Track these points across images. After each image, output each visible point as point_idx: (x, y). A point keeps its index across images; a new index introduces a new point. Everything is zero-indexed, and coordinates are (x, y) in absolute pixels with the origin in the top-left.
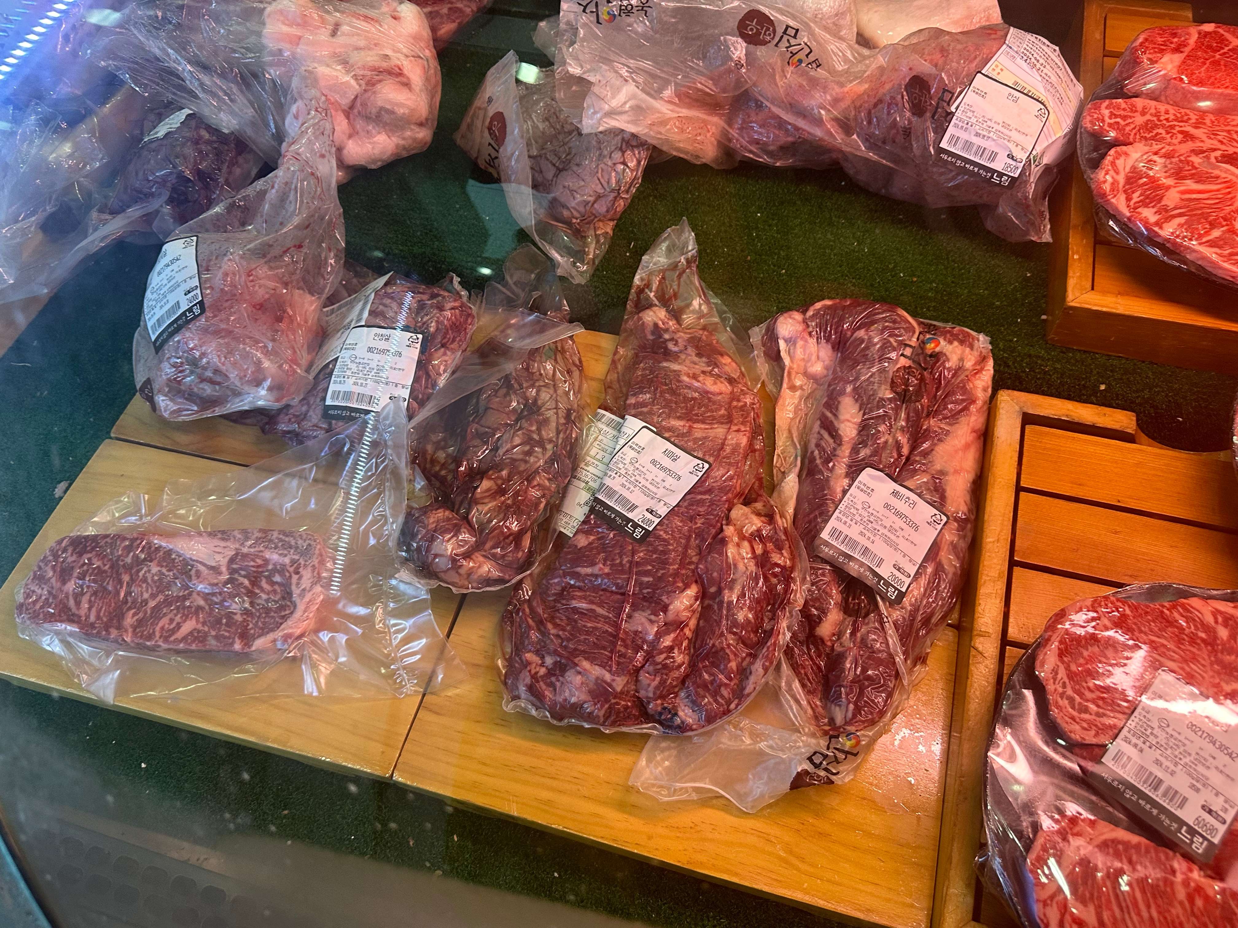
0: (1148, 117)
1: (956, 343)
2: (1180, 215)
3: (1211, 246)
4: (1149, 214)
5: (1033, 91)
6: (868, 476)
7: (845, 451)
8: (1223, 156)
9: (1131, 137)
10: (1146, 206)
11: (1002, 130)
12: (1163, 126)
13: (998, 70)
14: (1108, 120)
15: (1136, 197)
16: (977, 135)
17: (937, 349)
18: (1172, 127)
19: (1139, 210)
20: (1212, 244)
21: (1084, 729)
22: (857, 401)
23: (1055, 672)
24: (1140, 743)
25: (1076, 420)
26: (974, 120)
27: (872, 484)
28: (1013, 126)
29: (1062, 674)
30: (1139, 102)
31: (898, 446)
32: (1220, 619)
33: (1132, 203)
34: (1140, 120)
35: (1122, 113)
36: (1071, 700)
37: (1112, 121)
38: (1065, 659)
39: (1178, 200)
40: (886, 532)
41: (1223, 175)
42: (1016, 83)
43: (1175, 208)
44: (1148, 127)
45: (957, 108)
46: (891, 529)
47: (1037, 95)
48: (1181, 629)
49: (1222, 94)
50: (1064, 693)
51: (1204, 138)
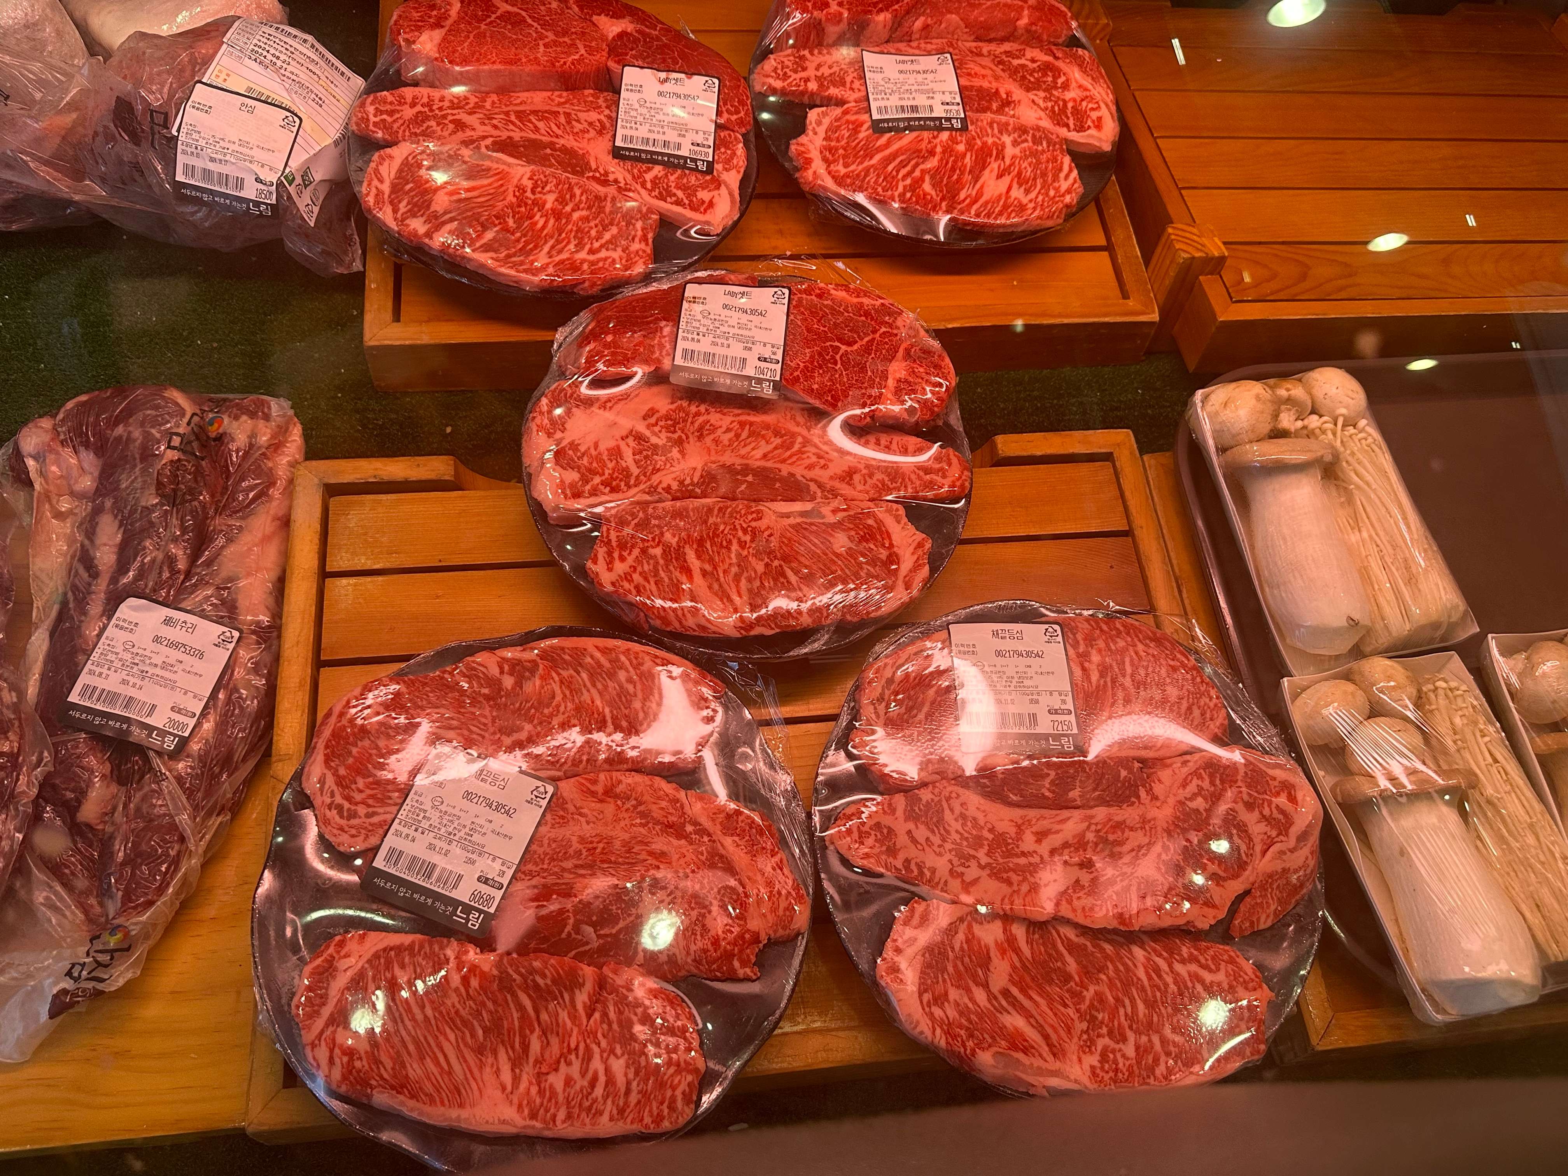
0: (419, 108)
1: (244, 418)
2: (452, 220)
3: (486, 251)
4: (418, 225)
5: (273, 96)
6: (129, 609)
7: (102, 585)
8: (494, 143)
9: (400, 135)
10: (414, 216)
11: (240, 149)
12: (435, 117)
13: (223, 76)
14: (372, 119)
15: (403, 207)
16: (212, 160)
17: (221, 431)
18: (444, 117)
19: (407, 222)
20: (487, 248)
21: (353, 836)
22: (116, 517)
23: (322, 781)
24: (412, 832)
25: (386, 478)
26: (202, 143)
27: (133, 616)
28: (253, 142)
29: (330, 781)
30: (408, 92)
31: (171, 560)
32: (506, 668)
33: (399, 215)
34: (408, 113)
35: (388, 107)
36: (340, 808)
37: (377, 119)
38: (332, 764)
39: (447, 203)
40: (158, 671)
41: (495, 166)
42: (250, 89)
43: (445, 213)
44: (419, 119)
45: (178, 131)
46: (165, 666)
47: (278, 99)
48: (462, 692)
49: (490, 71)
50: (333, 802)
51: (477, 125)
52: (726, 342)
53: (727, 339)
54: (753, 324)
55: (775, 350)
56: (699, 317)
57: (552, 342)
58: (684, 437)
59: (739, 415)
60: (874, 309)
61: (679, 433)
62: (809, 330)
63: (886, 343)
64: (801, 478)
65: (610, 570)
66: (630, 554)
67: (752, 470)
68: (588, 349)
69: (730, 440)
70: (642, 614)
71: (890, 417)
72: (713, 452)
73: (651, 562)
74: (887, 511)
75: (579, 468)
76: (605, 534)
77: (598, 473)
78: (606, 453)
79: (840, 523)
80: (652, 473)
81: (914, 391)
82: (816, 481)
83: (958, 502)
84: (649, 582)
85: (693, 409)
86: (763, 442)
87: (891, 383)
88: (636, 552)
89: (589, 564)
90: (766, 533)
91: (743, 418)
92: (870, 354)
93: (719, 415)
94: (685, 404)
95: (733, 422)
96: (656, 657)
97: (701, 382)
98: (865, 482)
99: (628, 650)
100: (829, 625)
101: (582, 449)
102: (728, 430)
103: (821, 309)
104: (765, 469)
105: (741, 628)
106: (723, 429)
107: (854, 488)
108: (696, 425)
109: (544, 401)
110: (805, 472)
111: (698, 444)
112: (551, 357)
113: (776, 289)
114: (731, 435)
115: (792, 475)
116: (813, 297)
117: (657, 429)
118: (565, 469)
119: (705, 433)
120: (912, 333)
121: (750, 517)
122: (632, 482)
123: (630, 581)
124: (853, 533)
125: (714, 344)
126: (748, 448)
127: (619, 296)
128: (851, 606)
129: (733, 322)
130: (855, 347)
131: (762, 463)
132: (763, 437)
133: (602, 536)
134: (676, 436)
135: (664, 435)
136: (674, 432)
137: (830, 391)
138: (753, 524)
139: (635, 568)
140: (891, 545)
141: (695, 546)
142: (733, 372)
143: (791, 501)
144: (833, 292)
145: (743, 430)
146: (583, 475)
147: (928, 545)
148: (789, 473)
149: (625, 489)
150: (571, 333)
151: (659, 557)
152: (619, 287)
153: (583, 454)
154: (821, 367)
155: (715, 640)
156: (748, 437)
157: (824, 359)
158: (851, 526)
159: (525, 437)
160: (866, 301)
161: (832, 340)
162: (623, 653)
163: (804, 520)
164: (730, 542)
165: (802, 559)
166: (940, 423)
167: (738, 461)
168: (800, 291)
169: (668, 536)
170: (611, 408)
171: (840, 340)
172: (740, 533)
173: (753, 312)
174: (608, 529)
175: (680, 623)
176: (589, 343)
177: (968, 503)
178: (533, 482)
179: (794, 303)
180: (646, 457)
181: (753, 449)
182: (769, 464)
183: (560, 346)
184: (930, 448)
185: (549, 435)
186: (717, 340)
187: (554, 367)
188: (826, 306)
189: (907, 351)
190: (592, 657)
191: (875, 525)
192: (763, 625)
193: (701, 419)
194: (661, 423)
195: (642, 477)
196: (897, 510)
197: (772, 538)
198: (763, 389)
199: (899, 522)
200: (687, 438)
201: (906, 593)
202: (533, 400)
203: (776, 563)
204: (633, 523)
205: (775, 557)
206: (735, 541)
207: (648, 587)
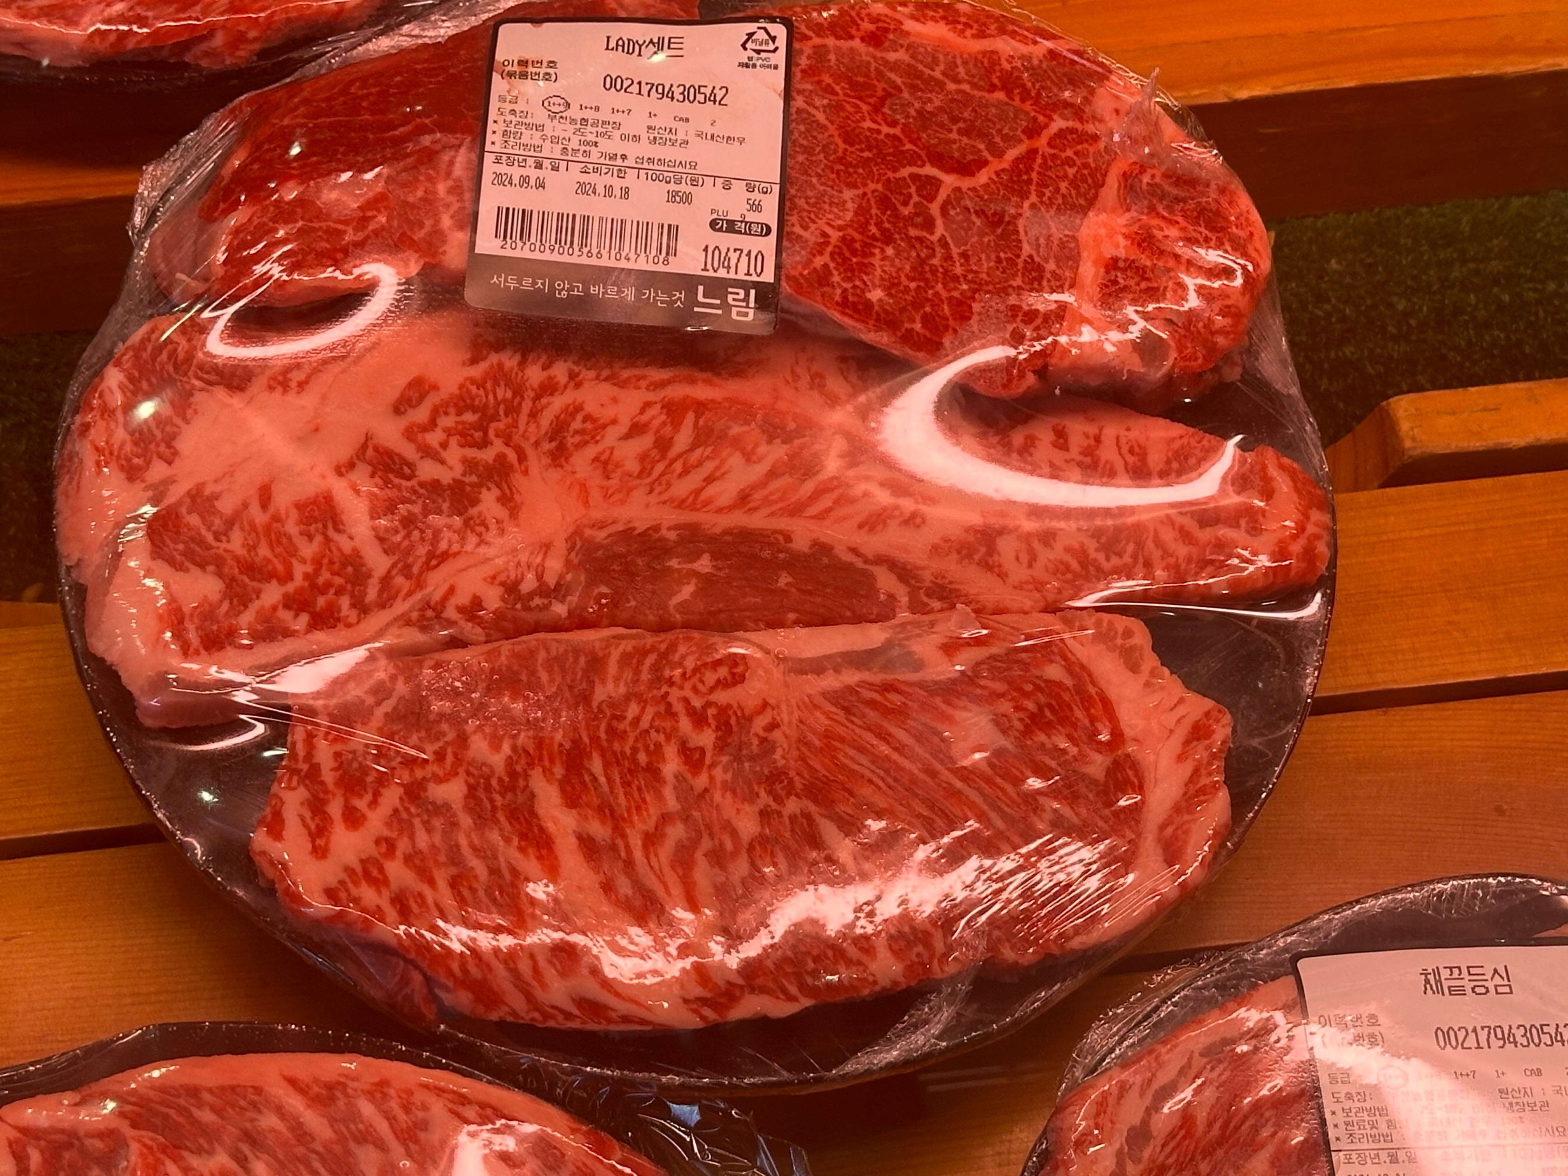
52: (617, 183)
53: (621, 174)
54: (692, 127)
55: (756, 196)
56: (540, 116)
57: (127, 203)
58: (512, 456)
59: (663, 384)
60: (1031, 69)
61: (498, 446)
62: (850, 137)
63: (1070, 162)
64: (848, 557)
65: (320, 852)
66: (374, 803)
67: (713, 539)
68: (232, 221)
69: (643, 458)
70: (417, 977)
71: (1092, 370)
72: (596, 496)
73: (437, 823)
74: (1099, 637)
75: (219, 563)
76: (301, 750)
77: (271, 576)
78: (294, 515)
79: (969, 679)
80: (428, 567)
81: (1153, 294)
82: (892, 564)
83: (1302, 604)
84: (432, 882)
85: (534, 374)
86: (735, 461)
87: (1089, 271)
88: (392, 797)
89: (260, 839)
90: (759, 724)
91: (677, 392)
92: (1024, 196)
93: (606, 390)
94: (509, 360)
95: (647, 405)
96: (464, 1100)
97: (550, 299)
98: (1033, 559)
99: (383, 1084)
100: (953, 980)
101: (226, 506)
102: (636, 429)
103: (880, 75)
104: (745, 535)
105: (704, 1001)
106: (623, 428)
107: (1002, 576)
108: (546, 420)
109: (114, 377)
110: (862, 539)
111: (554, 475)
112: (127, 248)
113: (751, 27)
114: (646, 441)
115: (822, 548)
116: (856, 43)
117: (434, 438)
118: (178, 567)
119: (571, 441)
120: (1139, 130)
121: (711, 678)
122: (372, 594)
123: (379, 882)
124: (1006, 707)
125: (583, 189)
126: (695, 479)
127: (311, 69)
128: (1015, 919)
129: (635, 124)
130: (983, 177)
131: (739, 519)
132: (737, 443)
133: (293, 756)
134: (488, 455)
135: (455, 454)
136: (484, 444)
137: (917, 305)
138: (722, 697)
139: (390, 846)
140: (1118, 736)
141: (559, 771)
142: (642, 264)
143: (824, 624)
144: (910, 25)
145: (677, 425)
146: (231, 583)
147: (1222, 732)
148: (815, 543)
149: (353, 616)
150: (181, 179)
151: (457, 805)
152: (310, 40)
153: (230, 523)
154: (888, 239)
155: (627, 1039)
156: (692, 448)
157: (896, 215)
158: (1000, 687)
159: (63, 484)
160: (1005, 46)
161: (914, 160)
162: (370, 1095)
163: (866, 676)
164: (657, 752)
165: (866, 791)
166: (1233, 374)
167: (669, 517)
168: (819, 29)
169: (479, 747)
170: (302, 385)
171: (939, 160)
172: (685, 724)
173: (690, 94)
174: (310, 737)
175: (529, 997)
176: (234, 205)
177: (1330, 601)
178: (92, 612)
179: (804, 62)
180: (408, 522)
181: (710, 480)
182: (757, 521)
183: (151, 218)
184: (1209, 454)
185: (132, 473)
186: (592, 178)
187: (137, 276)
188: (895, 67)
189: (1129, 181)
190: (279, 1110)
191: (1069, 682)
192: (763, 990)
193: (557, 404)
194: (447, 421)
195: (399, 580)
196: (1128, 633)
197: (777, 735)
198: (726, 307)
199: (1134, 668)
200: (522, 457)
201: (1166, 873)
202: (83, 374)
203: (792, 806)
204: (380, 712)
205: (790, 791)
206: (671, 751)
207: (430, 896)
